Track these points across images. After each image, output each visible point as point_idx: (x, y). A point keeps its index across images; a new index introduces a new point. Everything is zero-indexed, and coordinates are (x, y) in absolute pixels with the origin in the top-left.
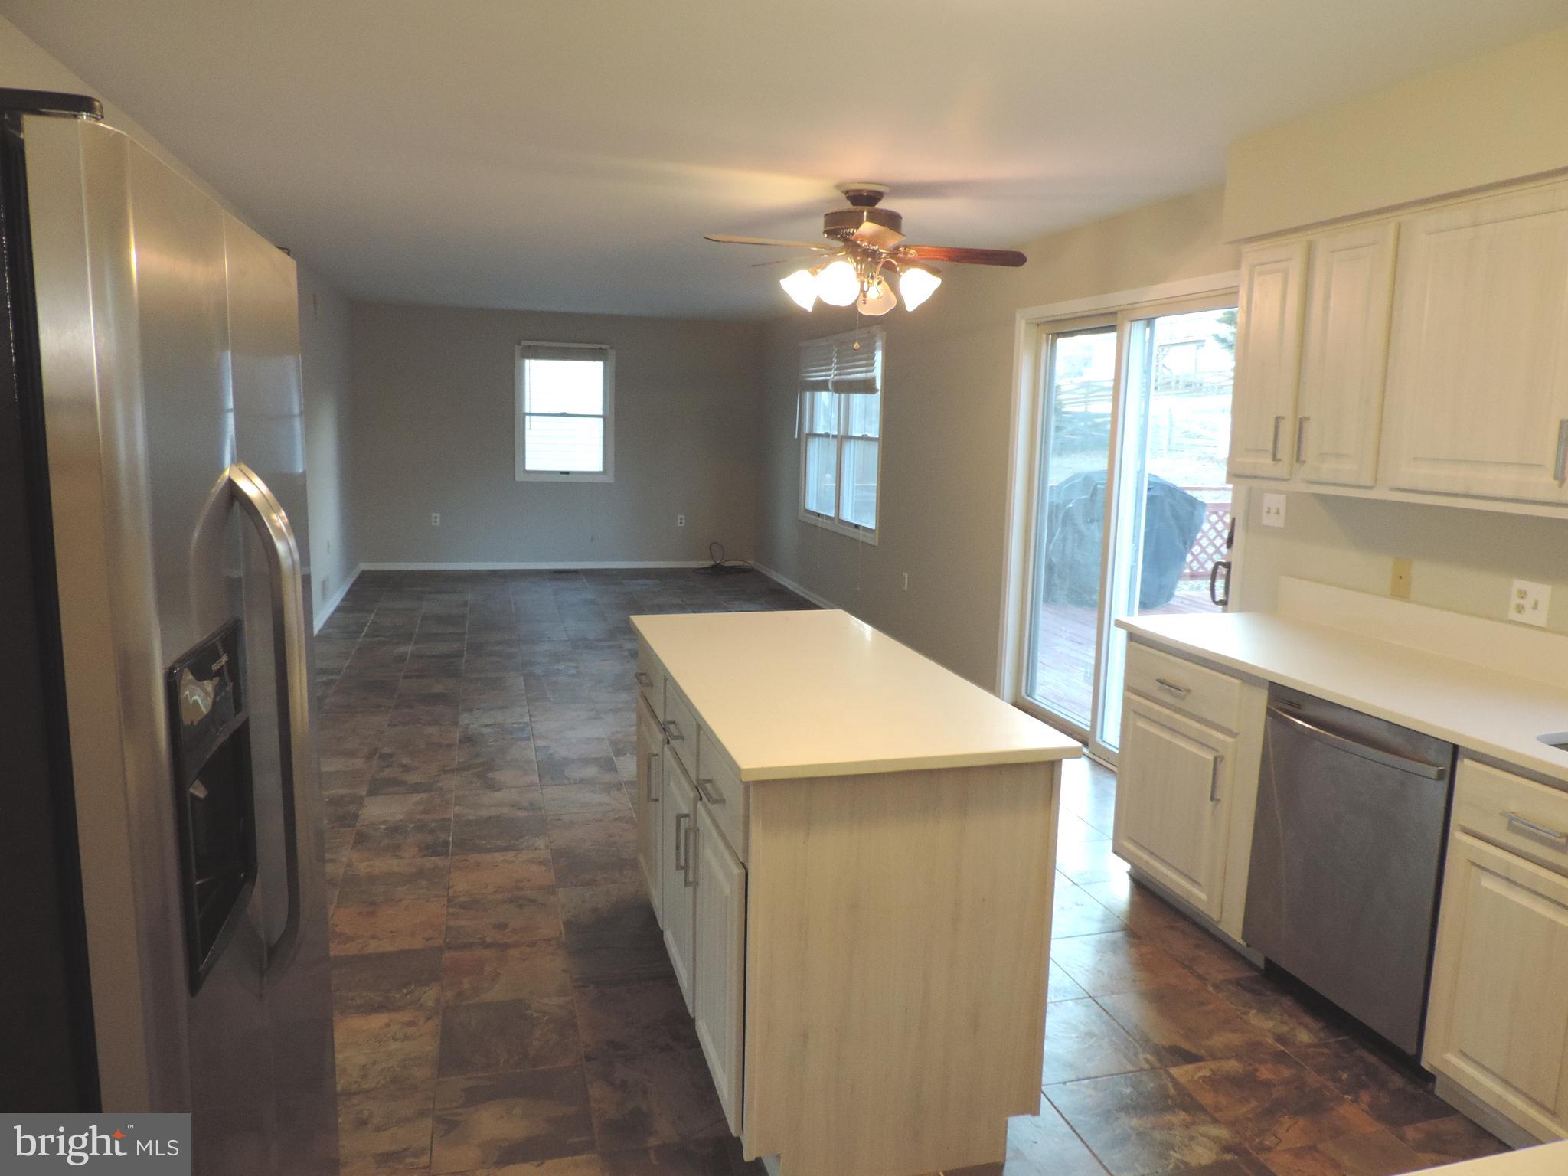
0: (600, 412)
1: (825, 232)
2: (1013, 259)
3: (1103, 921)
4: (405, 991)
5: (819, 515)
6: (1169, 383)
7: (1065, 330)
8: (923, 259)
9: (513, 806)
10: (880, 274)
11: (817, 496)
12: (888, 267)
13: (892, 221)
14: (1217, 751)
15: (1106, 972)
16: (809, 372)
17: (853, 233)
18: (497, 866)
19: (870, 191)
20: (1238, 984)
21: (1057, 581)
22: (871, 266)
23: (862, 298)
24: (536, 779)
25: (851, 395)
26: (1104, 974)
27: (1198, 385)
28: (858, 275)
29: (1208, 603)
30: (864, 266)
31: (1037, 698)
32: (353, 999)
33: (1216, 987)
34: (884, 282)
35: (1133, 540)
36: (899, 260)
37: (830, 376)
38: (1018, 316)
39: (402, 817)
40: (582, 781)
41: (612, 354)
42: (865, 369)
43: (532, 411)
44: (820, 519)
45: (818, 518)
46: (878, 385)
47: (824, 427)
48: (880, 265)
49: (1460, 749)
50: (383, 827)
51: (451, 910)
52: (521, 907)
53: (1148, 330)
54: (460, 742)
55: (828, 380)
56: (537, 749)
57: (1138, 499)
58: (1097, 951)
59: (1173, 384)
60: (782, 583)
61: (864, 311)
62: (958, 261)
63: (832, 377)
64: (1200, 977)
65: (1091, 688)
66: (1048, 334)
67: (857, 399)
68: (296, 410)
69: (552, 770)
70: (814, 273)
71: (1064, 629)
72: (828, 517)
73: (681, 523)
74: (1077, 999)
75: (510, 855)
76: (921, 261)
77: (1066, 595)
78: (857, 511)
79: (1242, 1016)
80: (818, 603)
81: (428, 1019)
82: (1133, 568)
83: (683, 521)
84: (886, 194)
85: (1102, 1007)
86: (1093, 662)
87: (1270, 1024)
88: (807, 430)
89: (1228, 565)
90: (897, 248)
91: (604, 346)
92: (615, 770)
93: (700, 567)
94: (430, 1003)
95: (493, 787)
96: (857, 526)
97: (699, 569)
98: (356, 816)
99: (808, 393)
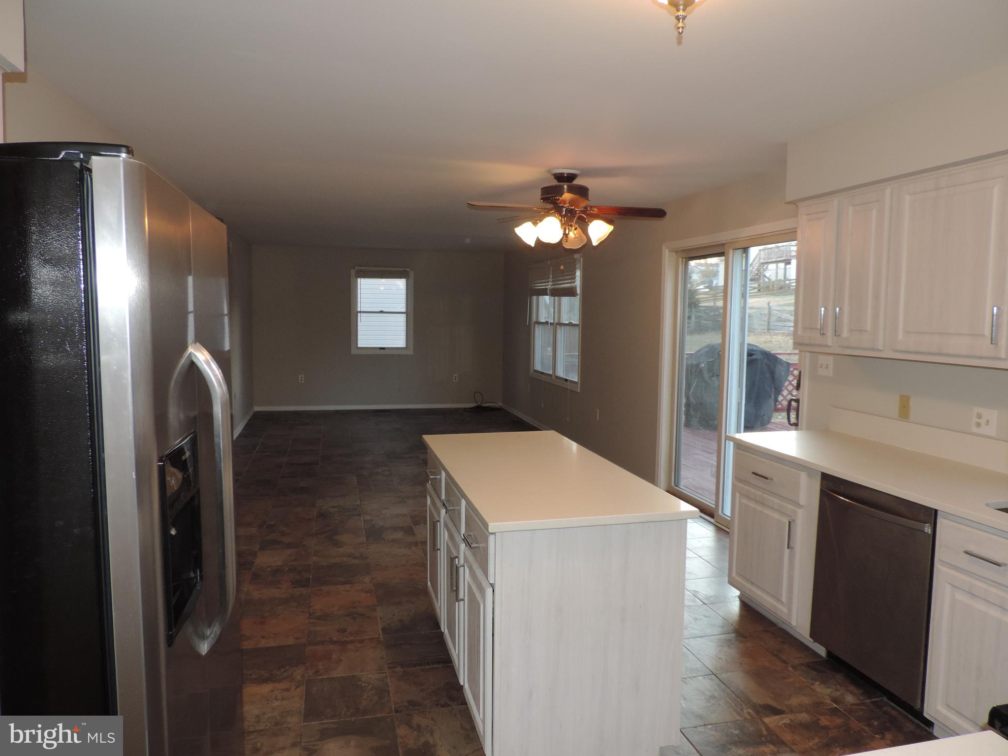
0: (404, 310)
1: (541, 199)
2: (658, 213)
3: (722, 627)
4: (283, 670)
5: (542, 373)
6: (768, 287)
7: (694, 256)
8: (602, 214)
9: (349, 557)
10: (576, 223)
11: (540, 360)
12: (581, 219)
13: (582, 192)
14: (791, 516)
15: (723, 659)
16: (535, 284)
17: (559, 199)
18: (340, 593)
19: (569, 174)
20: (809, 666)
21: (692, 412)
22: (570, 219)
23: (565, 238)
24: (364, 539)
25: (562, 298)
26: (722, 660)
27: (787, 288)
28: (562, 225)
29: (786, 425)
30: (565, 219)
31: (682, 487)
32: (250, 675)
33: (793, 667)
34: (578, 228)
35: (739, 386)
36: (587, 215)
37: (548, 286)
38: (664, 247)
39: (280, 564)
40: (393, 541)
41: (412, 274)
42: (569, 281)
43: (363, 310)
44: (543, 376)
45: (541, 375)
46: (578, 291)
47: (545, 318)
48: (576, 218)
49: (939, 513)
50: (269, 569)
51: (311, 620)
52: (354, 618)
53: (744, 255)
54: (317, 516)
55: (547, 289)
56: (365, 521)
57: (741, 361)
58: (718, 646)
59: (771, 287)
60: (519, 416)
61: (567, 246)
62: (624, 215)
63: (549, 286)
64: (785, 662)
65: (715, 480)
66: (683, 258)
67: (565, 300)
68: (226, 312)
69: (374, 534)
70: (535, 224)
71: (697, 443)
72: (548, 375)
73: (455, 379)
74: (705, 675)
75: (348, 587)
76: (602, 215)
77: (698, 422)
78: (566, 371)
79: (810, 686)
80: (538, 427)
81: (298, 687)
82: (739, 404)
83: (457, 378)
84: (579, 175)
85: (721, 680)
86: (715, 464)
87: (828, 691)
88: (534, 319)
89: (797, 401)
90: (586, 208)
91: (407, 269)
92: (414, 534)
93: (469, 407)
94: (299, 678)
95: (337, 544)
96: (566, 380)
97: (467, 408)
98: (253, 563)
99: (535, 297)
